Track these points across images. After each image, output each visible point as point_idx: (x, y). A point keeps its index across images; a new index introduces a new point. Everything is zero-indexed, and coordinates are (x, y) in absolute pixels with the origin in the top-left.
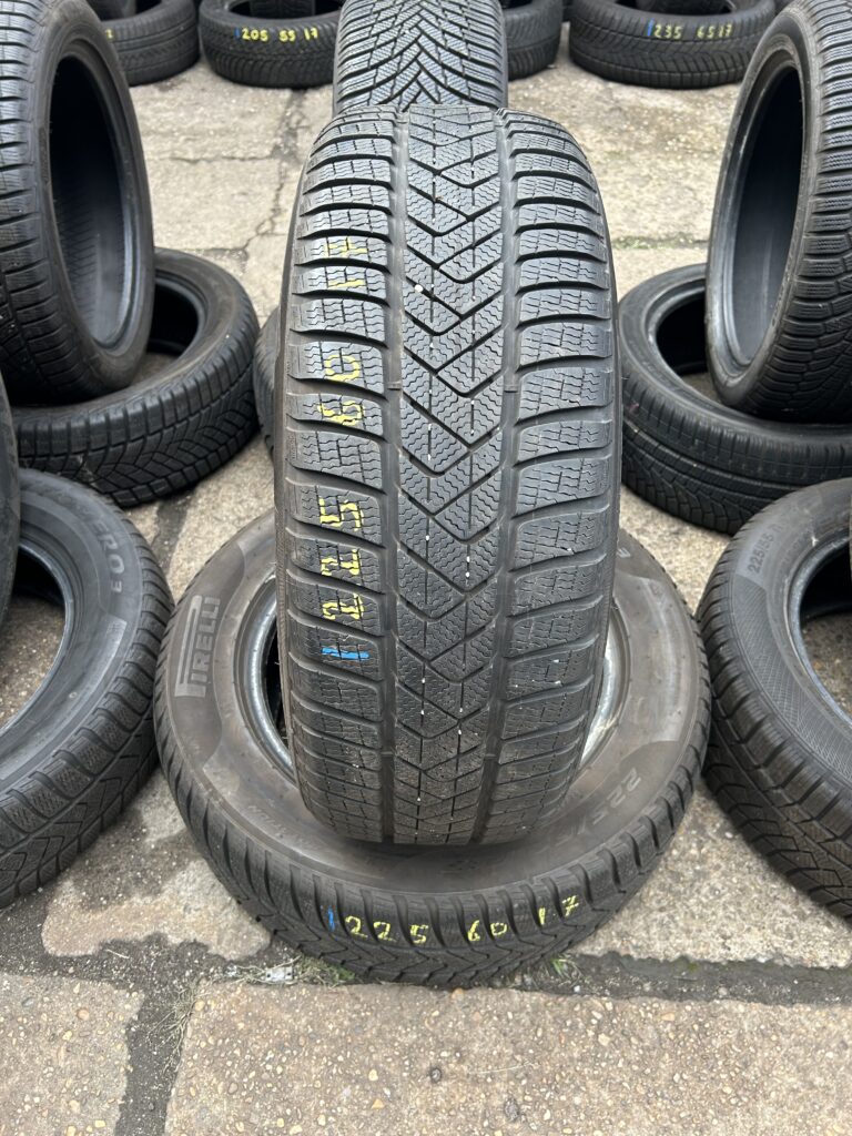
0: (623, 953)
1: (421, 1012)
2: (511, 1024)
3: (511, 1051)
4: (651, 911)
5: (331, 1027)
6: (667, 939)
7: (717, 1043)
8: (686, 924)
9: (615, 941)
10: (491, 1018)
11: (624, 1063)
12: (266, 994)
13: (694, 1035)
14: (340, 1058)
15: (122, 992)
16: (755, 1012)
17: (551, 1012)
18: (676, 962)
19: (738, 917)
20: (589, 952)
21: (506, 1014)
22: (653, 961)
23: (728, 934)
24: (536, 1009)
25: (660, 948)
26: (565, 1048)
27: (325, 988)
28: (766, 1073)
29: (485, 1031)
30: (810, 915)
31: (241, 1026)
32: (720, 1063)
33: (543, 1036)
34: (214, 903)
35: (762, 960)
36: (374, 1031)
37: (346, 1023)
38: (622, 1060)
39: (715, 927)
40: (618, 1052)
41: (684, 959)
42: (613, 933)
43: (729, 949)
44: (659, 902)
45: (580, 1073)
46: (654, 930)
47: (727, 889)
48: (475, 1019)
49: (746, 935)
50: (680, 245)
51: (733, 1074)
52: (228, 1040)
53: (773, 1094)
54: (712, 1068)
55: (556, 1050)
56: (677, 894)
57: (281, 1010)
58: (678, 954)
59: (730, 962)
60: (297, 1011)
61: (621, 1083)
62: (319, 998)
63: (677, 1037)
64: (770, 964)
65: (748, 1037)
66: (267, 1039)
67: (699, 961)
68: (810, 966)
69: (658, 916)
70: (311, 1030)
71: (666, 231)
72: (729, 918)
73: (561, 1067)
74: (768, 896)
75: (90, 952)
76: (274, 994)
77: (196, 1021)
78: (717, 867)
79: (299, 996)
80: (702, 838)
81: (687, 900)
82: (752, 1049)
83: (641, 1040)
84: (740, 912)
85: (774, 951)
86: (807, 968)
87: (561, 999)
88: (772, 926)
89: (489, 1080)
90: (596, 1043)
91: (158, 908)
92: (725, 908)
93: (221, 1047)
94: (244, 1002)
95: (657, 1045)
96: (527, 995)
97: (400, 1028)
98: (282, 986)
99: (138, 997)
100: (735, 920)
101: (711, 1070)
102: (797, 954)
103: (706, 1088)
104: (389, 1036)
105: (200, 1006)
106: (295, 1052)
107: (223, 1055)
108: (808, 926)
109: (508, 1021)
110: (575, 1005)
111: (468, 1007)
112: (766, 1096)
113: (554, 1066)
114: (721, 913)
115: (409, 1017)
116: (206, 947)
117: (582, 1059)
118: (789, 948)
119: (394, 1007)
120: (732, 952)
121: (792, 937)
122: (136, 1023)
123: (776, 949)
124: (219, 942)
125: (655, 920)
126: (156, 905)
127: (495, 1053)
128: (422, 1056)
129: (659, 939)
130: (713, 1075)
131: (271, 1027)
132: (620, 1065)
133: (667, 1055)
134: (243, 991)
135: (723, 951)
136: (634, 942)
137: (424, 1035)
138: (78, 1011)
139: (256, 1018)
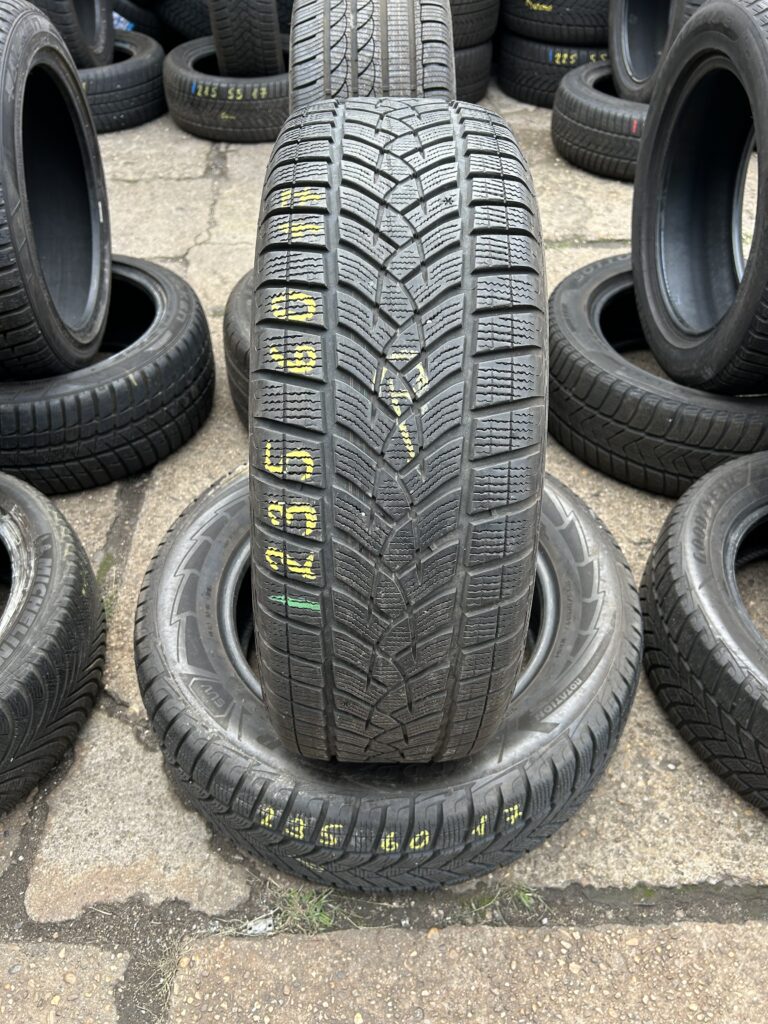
0: (585, 883)
1: (400, 954)
2: (486, 959)
3: (487, 985)
4: (607, 843)
5: (314, 974)
6: (625, 868)
7: (680, 963)
8: (640, 853)
9: (576, 872)
10: (466, 955)
11: (595, 989)
12: (249, 947)
13: (657, 958)
14: (325, 1004)
15: (107, 954)
16: (711, 932)
17: (523, 945)
18: (634, 889)
19: (687, 843)
20: (553, 885)
21: (480, 951)
22: (614, 889)
23: (680, 859)
24: (508, 943)
25: (618, 877)
26: (538, 978)
27: (306, 936)
28: (727, 988)
29: (462, 968)
30: (752, 837)
31: (227, 979)
32: (684, 982)
33: (517, 968)
34: (193, 861)
35: (713, 882)
36: (356, 975)
37: (329, 969)
38: (593, 986)
39: (667, 854)
40: (588, 979)
41: (642, 885)
42: (574, 865)
43: (682, 874)
44: (613, 833)
45: (554, 1002)
46: (612, 859)
47: (674, 817)
48: (452, 957)
49: (697, 860)
50: (576, 246)
51: (697, 992)
52: (214, 994)
53: (736, 1008)
54: (678, 987)
55: (531, 981)
56: (629, 825)
57: (265, 961)
58: (636, 881)
59: (684, 885)
60: (280, 961)
61: (594, 1009)
62: (301, 947)
63: (642, 961)
64: (720, 885)
65: (707, 956)
66: (252, 991)
67: (655, 887)
68: (757, 884)
69: (614, 847)
70: (295, 979)
71: (562, 233)
72: (679, 844)
73: (537, 997)
74: (713, 821)
75: (73, 917)
76: (257, 946)
77: (181, 977)
78: (664, 798)
79: (281, 946)
80: (647, 771)
81: (639, 829)
82: (712, 966)
83: (609, 966)
84: (688, 838)
85: (723, 873)
86: (754, 887)
87: (531, 932)
88: (719, 850)
89: (470, 1015)
90: (568, 972)
91: (138, 869)
92: (675, 836)
93: (208, 1002)
94: (228, 956)
95: (625, 970)
96: (498, 930)
97: (380, 970)
98: (264, 937)
99: (124, 957)
100: (685, 846)
101: (676, 990)
102: (744, 874)
103: (674, 1007)
104: (370, 979)
105: (185, 961)
106: (281, 1002)
107: (210, 1009)
108: (751, 847)
109: (483, 956)
110: (545, 937)
111: (443, 945)
112: (729, 1010)
113: (530, 997)
114: (671, 840)
115: (388, 960)
116: (187, 904)
117: (556, 989)
118: (737, 869)
119: (373, 950)
120: (685, 876)
121: (738, 859)
122: (122, 983)
123: (725, 870)
124: (200, 899)
125: (612, 850)
126: (136, 866)
127: (473, 988)
128: (404, 996)
129: (617, 869)
130: (679, 994)
131: (256, 979)
132: (592, 991)
133: (634, 979)
134: (226, 945)
135: (677, 876)
136: (594, 872)
137: (404, 976)
138: (64, 976)
139: (241, 971)
